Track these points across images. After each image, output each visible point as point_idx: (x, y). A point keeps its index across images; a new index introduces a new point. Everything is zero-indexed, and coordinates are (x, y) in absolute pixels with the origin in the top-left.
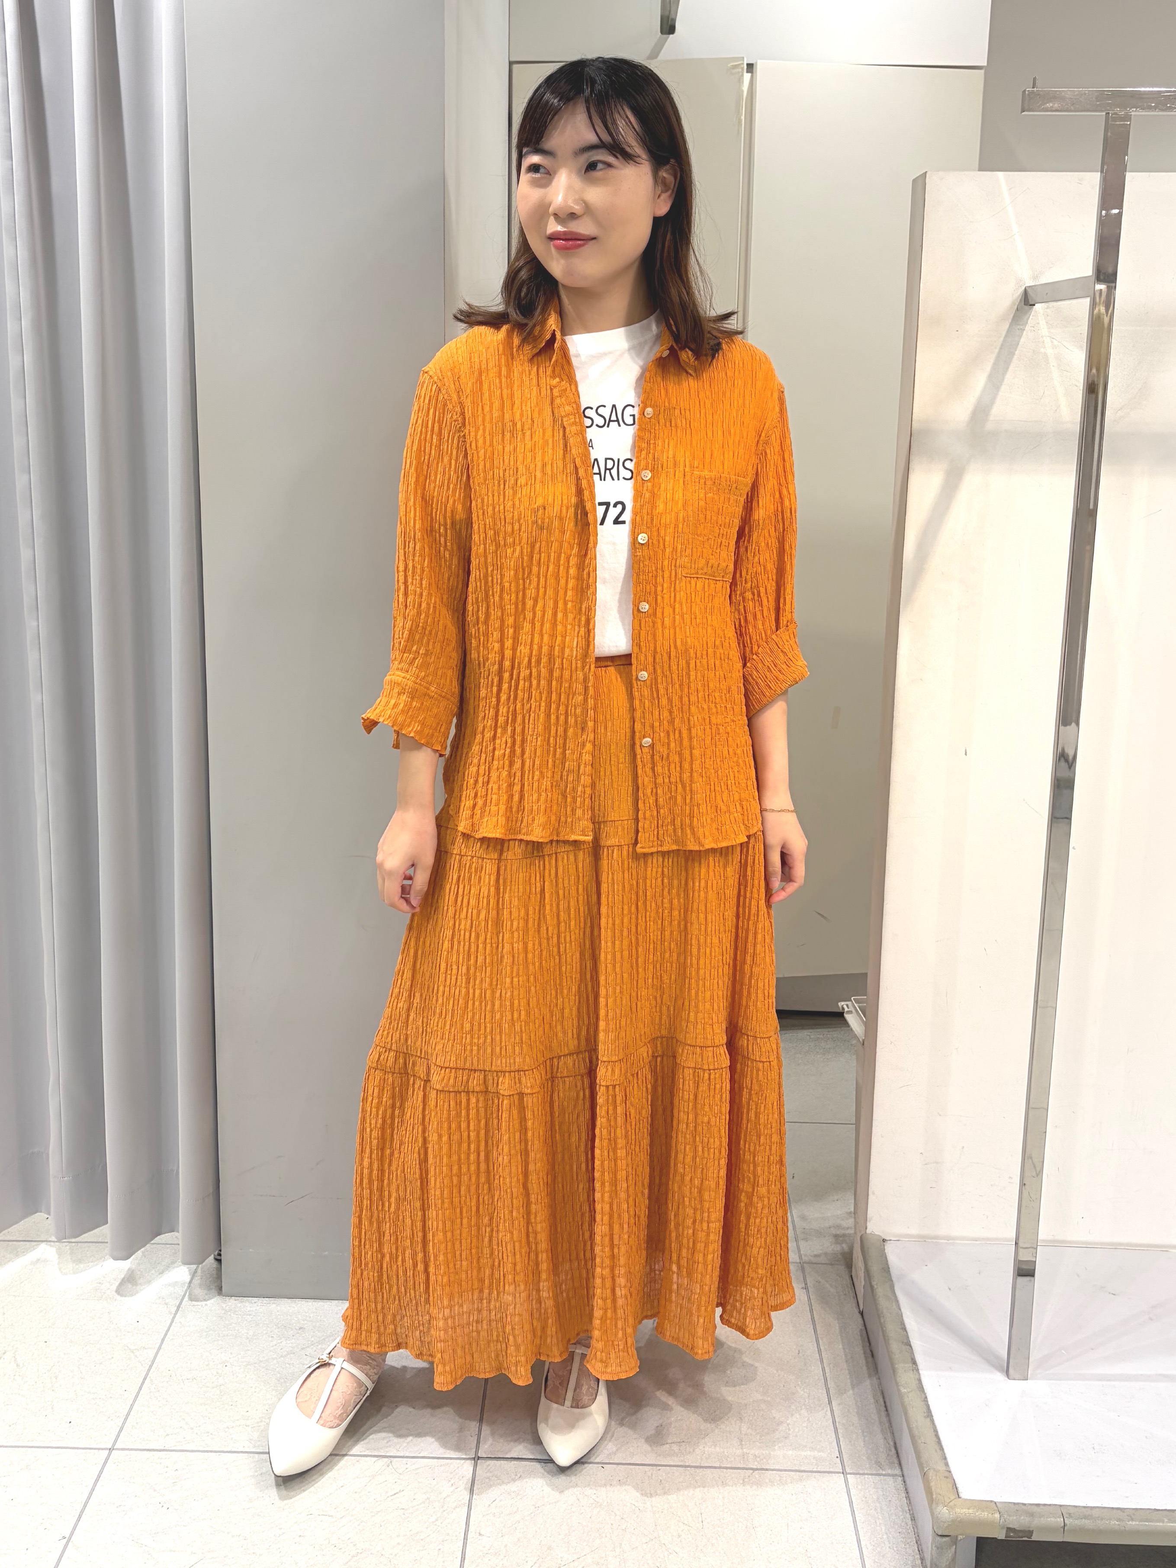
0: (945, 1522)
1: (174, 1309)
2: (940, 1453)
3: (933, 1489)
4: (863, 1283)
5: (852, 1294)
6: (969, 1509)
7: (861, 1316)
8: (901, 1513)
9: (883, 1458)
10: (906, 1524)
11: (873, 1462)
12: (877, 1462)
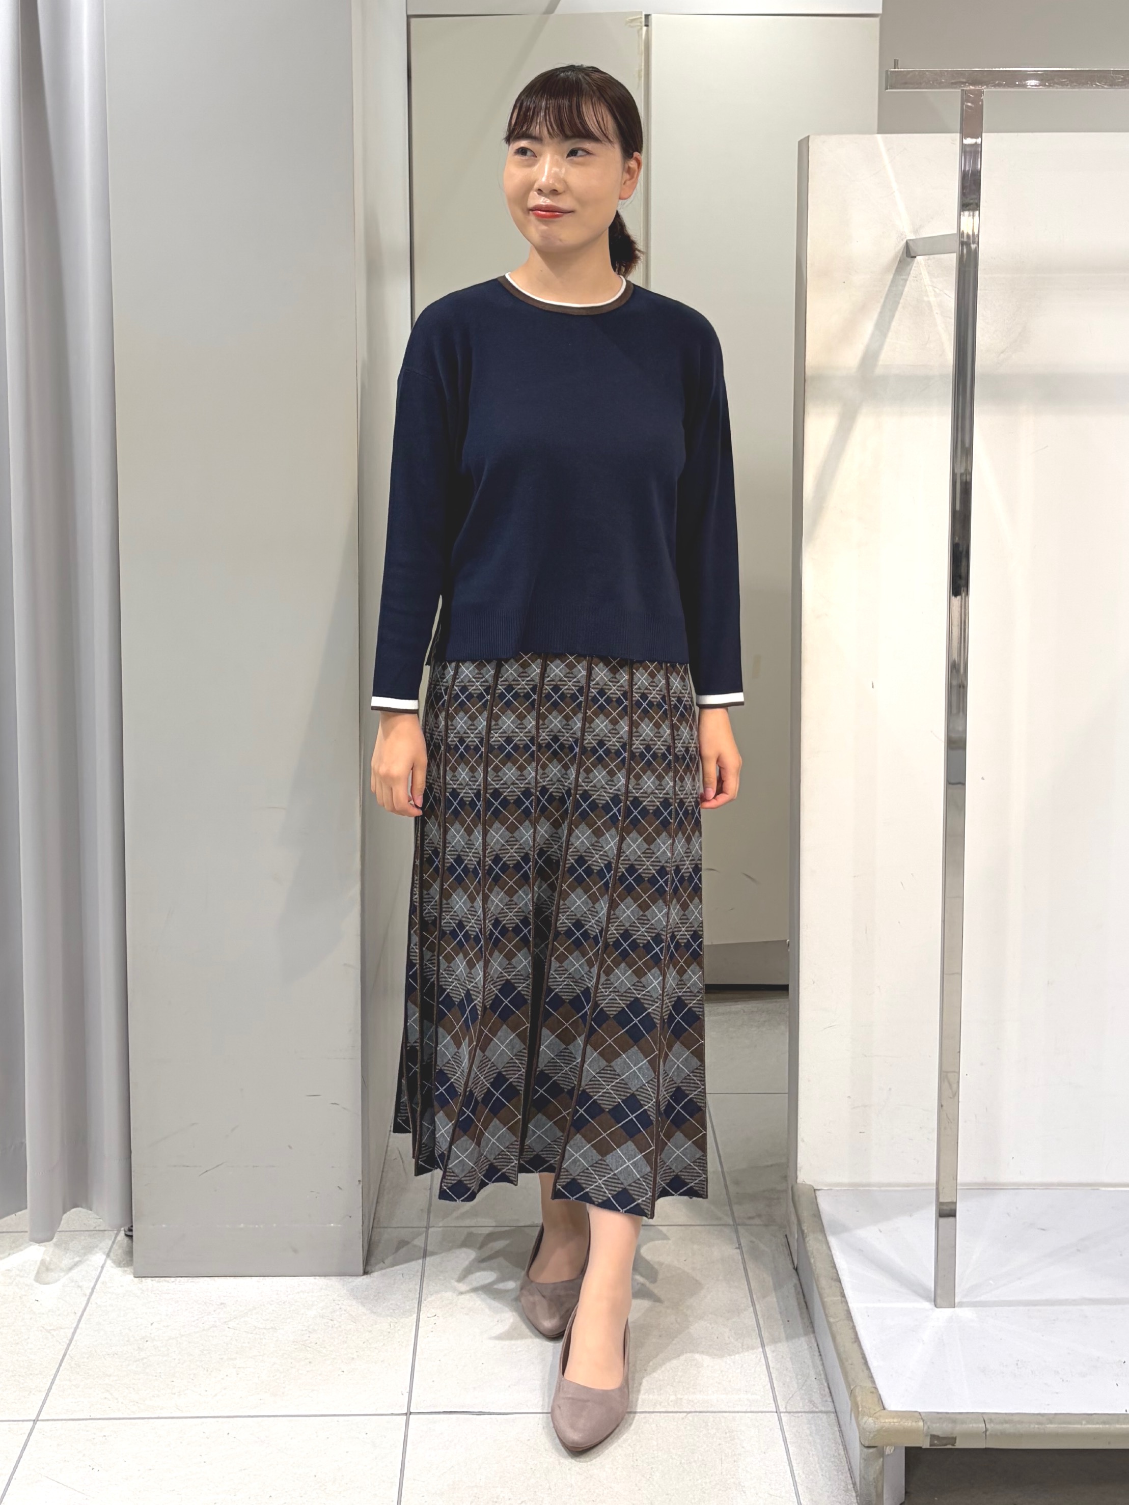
0: (870, 1432)
1: (88, 1292)
2: (866, 1372)
3: (859, 1403)
4: (796, 1237)
5: (786, 1252)
6: (893, 1418)
7: (794, 1271)
8: (834, 1445)
9: (816, 1398)
10: (839, 1455)
11: (807, 1401)
12: (811, 1401)
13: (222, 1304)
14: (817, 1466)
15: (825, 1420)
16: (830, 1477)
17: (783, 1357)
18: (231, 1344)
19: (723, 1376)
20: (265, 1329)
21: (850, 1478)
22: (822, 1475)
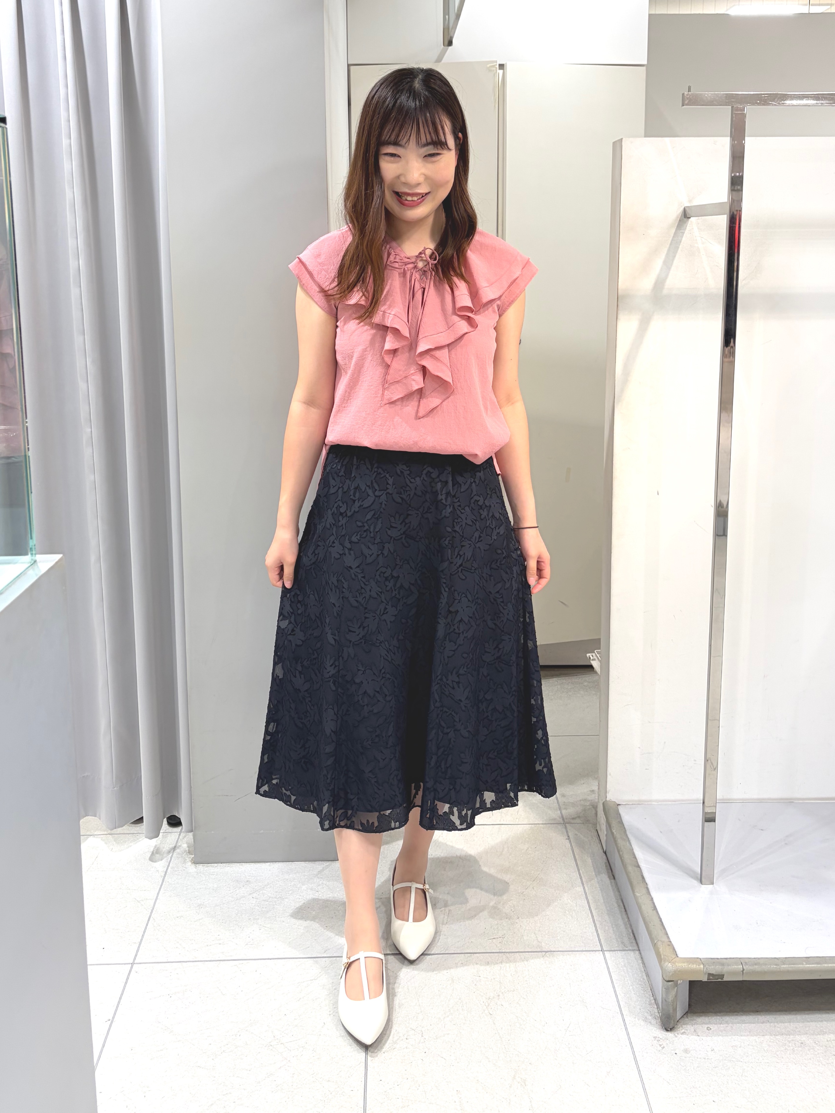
0: (669, 973)
2: (663, 931)
3: (661, 954)
4: (605, 834)
5: (598, 842)
6: (684, 963)
7: (605, 855)
8: (640, 973)
9: (626, 940)
10: (644, 979)
11: (620, 943)
12: (622, 943)
13: (247, 881)
14: (631, 987)
15: (633, 956)
16: (639, 995)
17: (602, 913)
18: (255, 909)
19: (566, 926)
20: (276, 898)
21: (652, 995)
22: (634, 994)
